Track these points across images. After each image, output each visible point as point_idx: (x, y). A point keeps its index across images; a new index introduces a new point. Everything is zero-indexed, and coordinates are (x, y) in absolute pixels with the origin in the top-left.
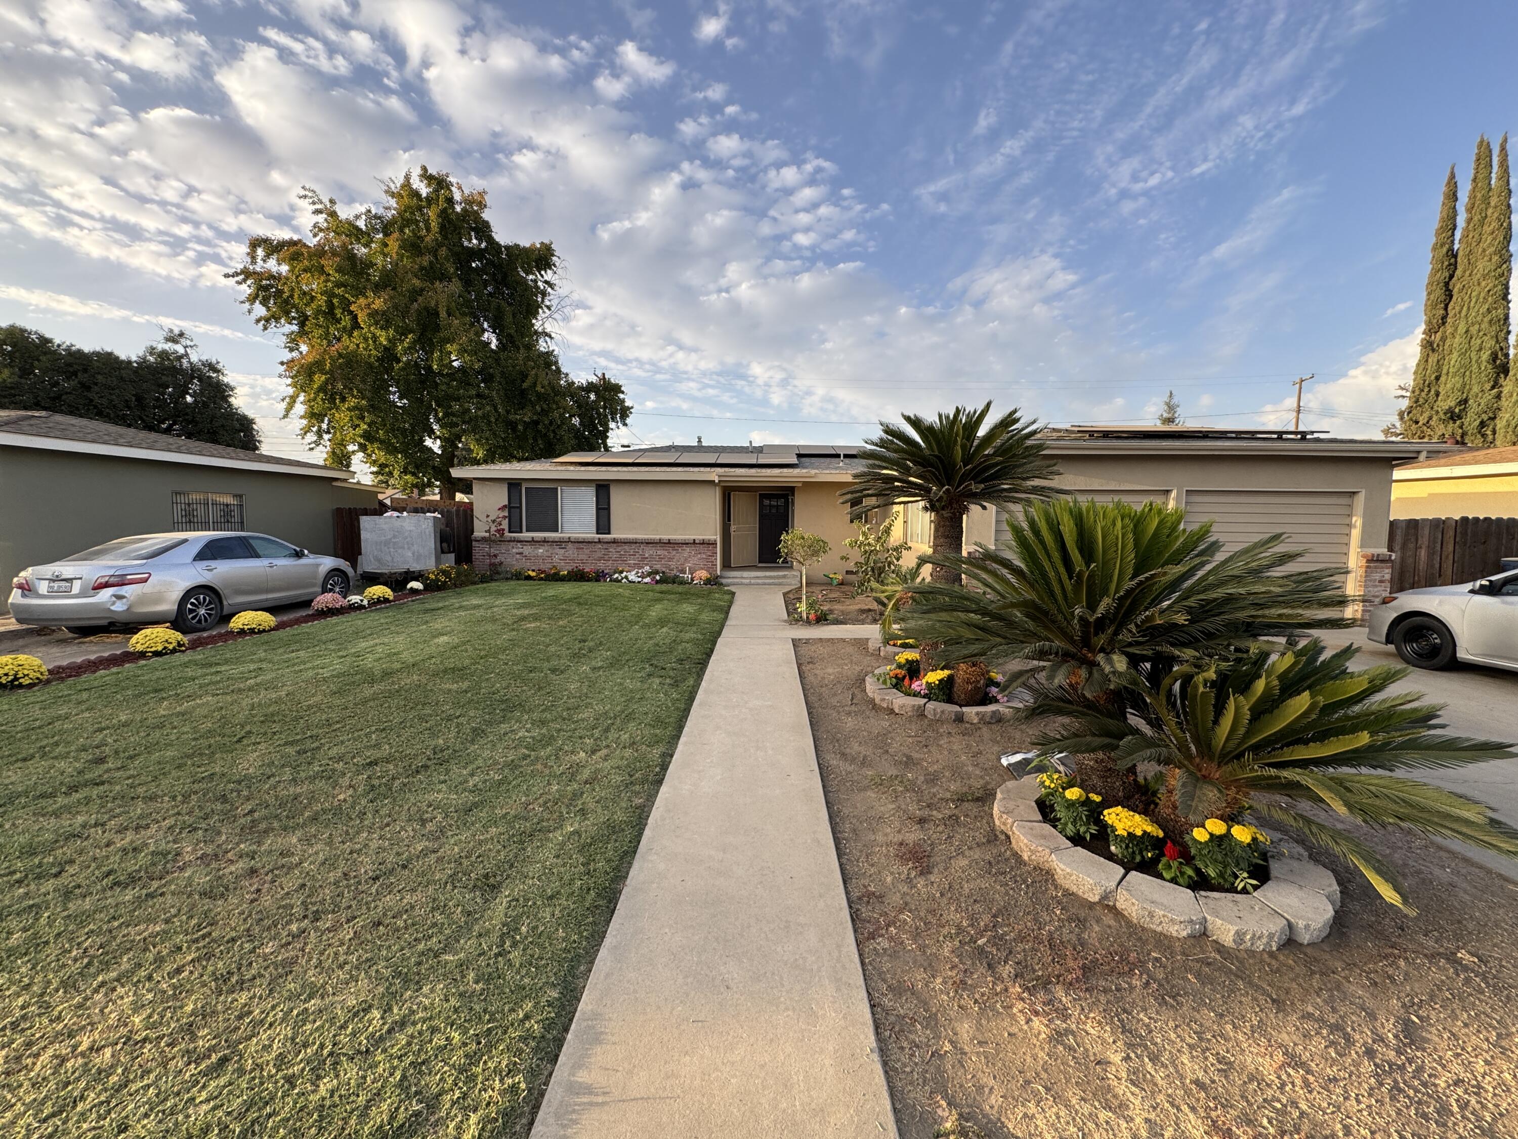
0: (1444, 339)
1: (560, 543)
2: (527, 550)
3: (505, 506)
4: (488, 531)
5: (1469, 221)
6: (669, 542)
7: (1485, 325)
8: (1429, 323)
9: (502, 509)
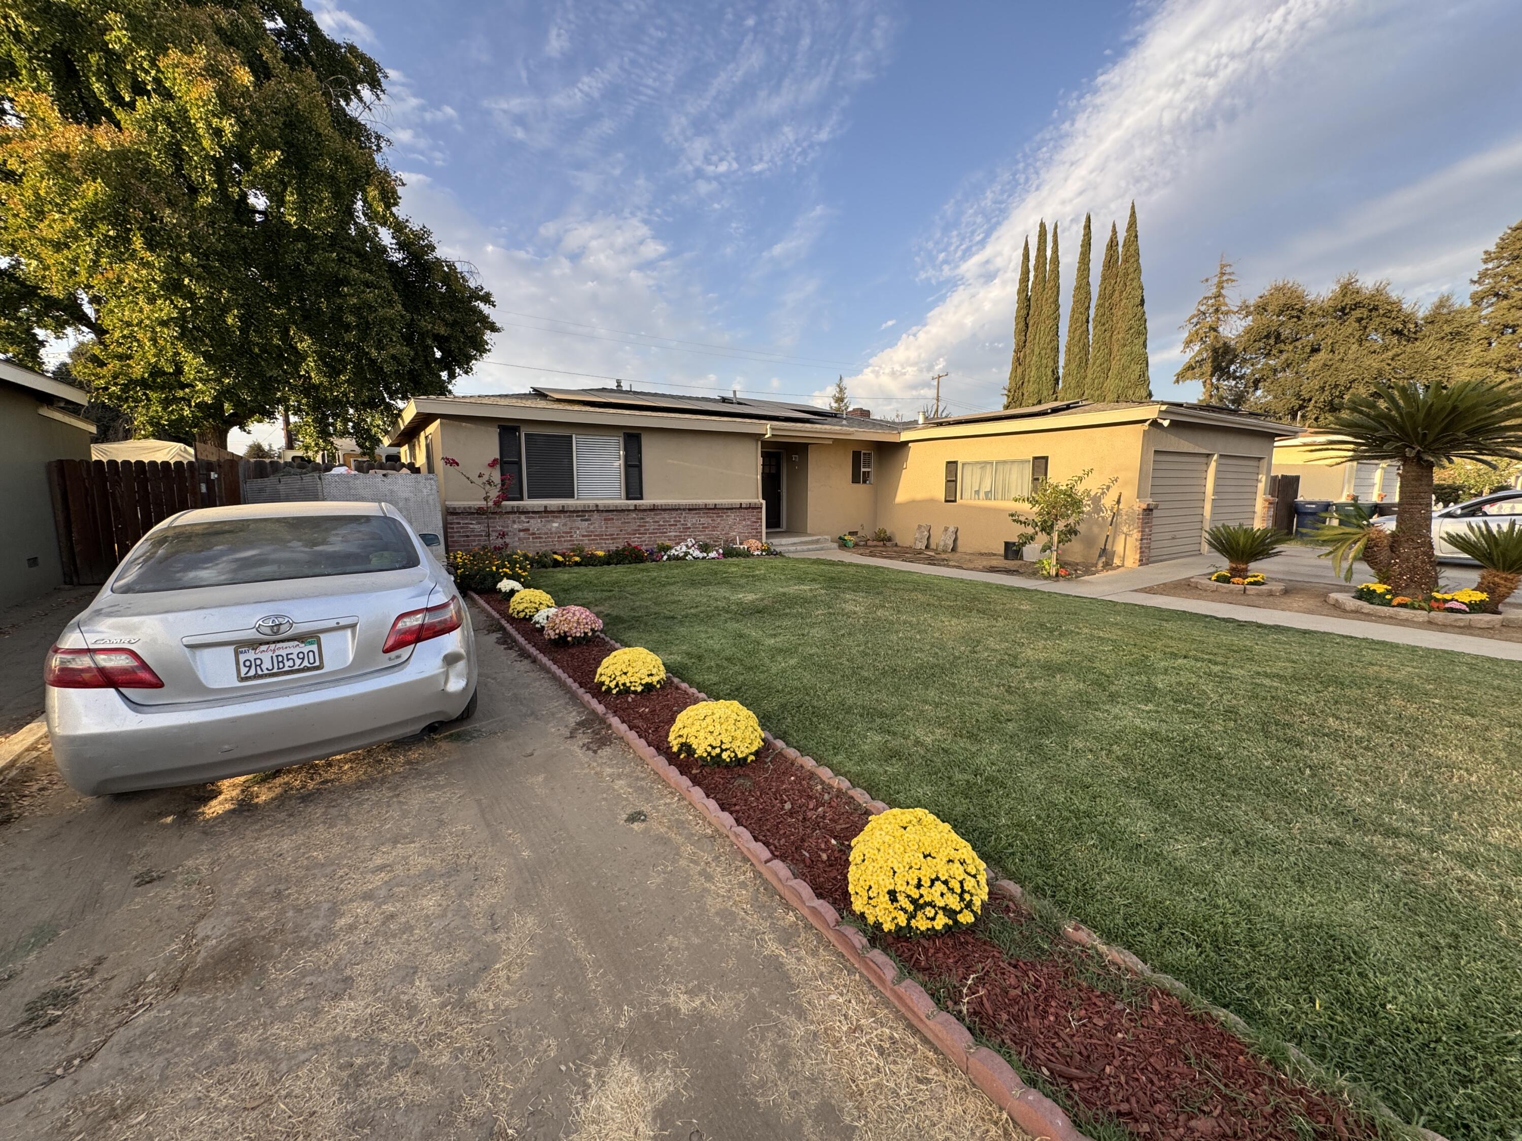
0: (1025, 357)
1: (583, 513)
2: (535, 524)
3: (495, 460)
4: (486, 499)
5: (1036, 277)
6: (715, 508)
7: (1048, 351)
8: (1018, 345)
9: (492, 465)
